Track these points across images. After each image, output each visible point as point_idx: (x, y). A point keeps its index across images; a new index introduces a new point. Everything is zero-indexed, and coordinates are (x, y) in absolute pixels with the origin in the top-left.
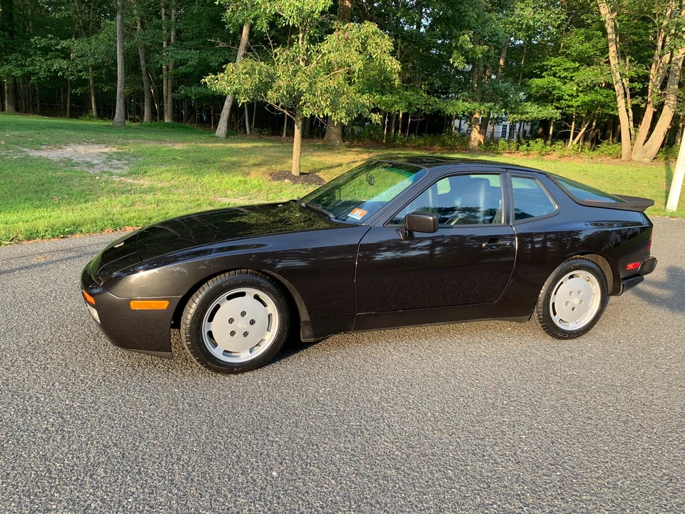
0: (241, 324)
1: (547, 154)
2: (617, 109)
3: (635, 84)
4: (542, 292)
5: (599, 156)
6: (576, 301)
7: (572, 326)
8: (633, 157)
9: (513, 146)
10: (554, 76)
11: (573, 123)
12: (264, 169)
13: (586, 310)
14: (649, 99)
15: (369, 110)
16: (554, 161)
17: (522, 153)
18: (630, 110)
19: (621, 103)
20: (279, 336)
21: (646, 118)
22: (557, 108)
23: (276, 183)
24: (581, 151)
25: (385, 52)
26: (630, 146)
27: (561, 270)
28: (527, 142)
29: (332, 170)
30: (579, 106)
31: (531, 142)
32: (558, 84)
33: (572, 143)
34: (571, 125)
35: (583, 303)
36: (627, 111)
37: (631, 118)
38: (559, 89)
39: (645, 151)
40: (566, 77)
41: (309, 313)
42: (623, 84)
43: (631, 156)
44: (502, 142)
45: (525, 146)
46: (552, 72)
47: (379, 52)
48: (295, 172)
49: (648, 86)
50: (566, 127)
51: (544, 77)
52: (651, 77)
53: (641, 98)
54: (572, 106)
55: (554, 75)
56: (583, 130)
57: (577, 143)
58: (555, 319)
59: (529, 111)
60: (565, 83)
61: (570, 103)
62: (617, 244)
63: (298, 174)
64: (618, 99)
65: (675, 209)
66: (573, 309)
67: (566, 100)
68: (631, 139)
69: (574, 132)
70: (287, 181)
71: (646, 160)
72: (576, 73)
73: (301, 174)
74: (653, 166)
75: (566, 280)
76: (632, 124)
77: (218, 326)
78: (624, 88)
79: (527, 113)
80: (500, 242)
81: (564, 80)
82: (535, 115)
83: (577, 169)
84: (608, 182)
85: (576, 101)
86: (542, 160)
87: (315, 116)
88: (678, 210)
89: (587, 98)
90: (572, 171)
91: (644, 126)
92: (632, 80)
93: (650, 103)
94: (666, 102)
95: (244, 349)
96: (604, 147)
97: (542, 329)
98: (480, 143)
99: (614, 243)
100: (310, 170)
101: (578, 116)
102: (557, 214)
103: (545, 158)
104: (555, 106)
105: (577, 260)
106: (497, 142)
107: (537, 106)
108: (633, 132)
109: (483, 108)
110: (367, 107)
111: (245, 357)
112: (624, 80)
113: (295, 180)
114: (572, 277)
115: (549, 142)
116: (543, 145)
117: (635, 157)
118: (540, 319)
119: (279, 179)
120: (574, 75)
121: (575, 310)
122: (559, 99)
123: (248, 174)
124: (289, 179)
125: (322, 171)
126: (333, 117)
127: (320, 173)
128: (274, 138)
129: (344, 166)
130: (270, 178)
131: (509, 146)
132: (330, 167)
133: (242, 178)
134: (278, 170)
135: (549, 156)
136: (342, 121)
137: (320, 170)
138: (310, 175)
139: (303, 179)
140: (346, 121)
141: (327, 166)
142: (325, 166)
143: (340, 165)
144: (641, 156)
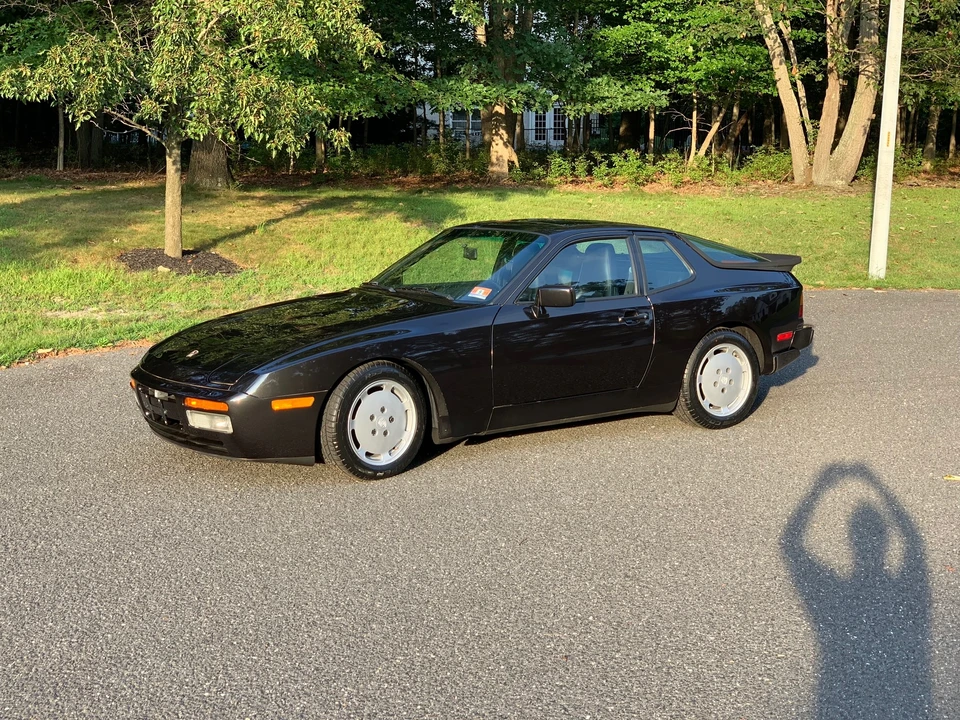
0: (382, 422)
1: (649, 180)
2: (775, 83)
3: (803, 33)
4: (686, 371)
5: (751, 179)
6: (724, 380)
7: (725, 412)
8: (814, 178)
9: (581, 165)
10: (648, 21)
11: (695, 113)
12: (100, 248)
13: (737, 391)
14: (830, 65)
15: (327, 125)
16: (667, 196)
17: (600, 182)
18: (799, 83)
19: (781, 71)
20: (417, 435)
21: (830, 99)
22: (659, 86)
23: (145, 274)
24: (716, 169)
25: (348, 16)
26: (806, 155)
27: (705, 344)
28: (606, 158)
29: (238, 240)
30: (701, 81)
31: (615, 158)
32: (656, 37)
33: (697, 155)
34: (691, 118)
35: (733, 383)
36: (794, 85)
37: (804, 100)
38: (659, 46)
39: (836, 166)
40: (670, 22)
41: (448, 407)
42: (780, 33)
43: (810, 176)
44: (557, 160)
45: (603, 167)
46: (642, 11)
47: (339, 15)
48: (172, 250)
49: (825, 39)
50: (680, 122)
51: (629, 23)
52: (829, 22)
53: (814, 62)
54: (687, 81)
55: (647, 17)
56: (715, 127)
57: (707, 154)
58: (705, 404)
59: (606, 94)
60: (669, 34)
61: (684, 75)
62: (765, 317)
63: (178, 254)
64: (776, 63)
65: (882, 274)
66: (723, 391)
67: (674, 69)
68: (807, 142)
69: (697, 130)
70: (161, 268)
71: (840, 183)
72: (689, 13)
73: (185, 253)
74: (853, 196)
75: (711, 356)
76: (805, 112)
77: (359, 424)
78: (783, 41)
79: (603, 99)
80: (637, 315)
81: (666, 28)
82: (620, 104)
83: (713, 209)
84: (769, 233)
85: (695, 71)
86: (643, 195)
87: (216, 137)
88: (887, 274)
89: (716, 65)
90: (703, 216)
91: (828, 115)
92: (796, 24)
93: (831, 71)
94: (861, 67)
95: (383, 451)
96: (759, 159)
97: (690, 417)
98: (511, 165)
99: (761, 315)
100: (195, 245)
101: (702, 99)
102: (693, 279)
103: (646, 189)
104: (654, 80)
105: (721, 332)
106: (544, 162)
107: (619, 84)
108: (809, 127)
109: (514, 94)
110: (324, 119)
111: (384, 460)
112: (781, 24)
113: (171, 263)
114: (717, 352)
115: (650, 156)
116: (639, 162)
117: (819, 178)
118: (687, 404)
119: (144, 266)
120: (685, 16)
121: (726, 391)
122: (663, 66)
123: (75, 261)
124: (166, 266)
125: (221, 244)
126: (268, 142)
127: (218, 250)
128: (36, 173)
129: (259, 232)
130: (122, 265)
131: (573, 169)
132: (233, 236)
133: (69, 271)
134: (130, 248)
135: (654, 184)
136: (288, 150)
137: (215, 242)
138: (201, 254)
139: (192, 262)
140: (296, 149)
141: (224, 234)
142: (221, 234)
143: (250, 230)
144: (828, 176)
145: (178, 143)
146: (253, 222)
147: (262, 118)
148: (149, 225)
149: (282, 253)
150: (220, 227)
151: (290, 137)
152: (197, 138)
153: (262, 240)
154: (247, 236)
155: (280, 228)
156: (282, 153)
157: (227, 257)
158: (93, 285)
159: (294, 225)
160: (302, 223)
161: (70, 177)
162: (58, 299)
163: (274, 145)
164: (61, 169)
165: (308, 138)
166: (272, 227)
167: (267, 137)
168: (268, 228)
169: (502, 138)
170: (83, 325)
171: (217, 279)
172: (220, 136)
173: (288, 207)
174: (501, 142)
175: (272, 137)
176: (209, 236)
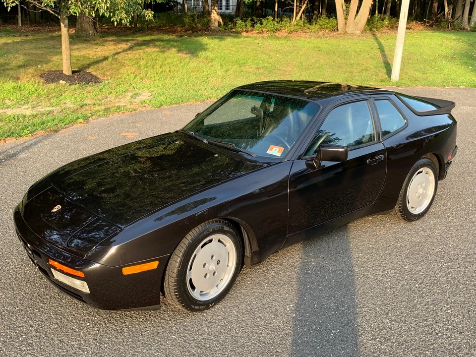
1: (278, 30)
5: (319, 29)
6: (421, 191)
7: (419, 211)
8: (347, 30)
9: (249, 24)
12: (31, 70)
15: (142, 8)
17: (257, 31)
23: (52, 86)
26: (344, 20)
27: (413, 170)
28: (260, 21)
29: (100, 64)
31: (263, 20)
33: (296, 19)
34: (294, 2)
39: (356, 24)
43: (346, 29)
44: (239, 22)
45: (259, 25)
48: (67, 71)
50: (289, 4)
56: (304, 6)
57: (300, 19)
58: (409, 207)
63: (70, 73)
65: (397, 79)
66: (419, 197)
68: (344, 14)
69: (296, 8)
70: (61, 82)
71: (358, 32)
73: (74, 72)
74: (364, 38)
80: (377, 157)
83: (311, 45)
88: (400, 79)
96: (322, 21)
97: (401, 217)
98: (220, 24)
100: (79, 67)
102: (406, 126)
103: (276, 34)
108: (345, 7)
110: (140, 4)
113: (67, 78)
114: (419, 173)
115: (277, 19)
116: (273, 22)
117: (349, 30)
119: (53, 81)
123: (18, 79)
124: (64, 80)
125: (91, 67)
126: (112, 17)
127: (90, 70)
128: (9, 28)
129: (110, 59)
130: (42, 80)
131: (246, 26)
132: (97, 62)
133: (14, 84)
134: (46, 70)
135: (279, 32)
136: (123, 22)
137: (89, 66)
138: (82, 73)
139: (77, 78)
140: (127, 21)
141: (93, 61)
142: (92, 61)
143: (106, 58)
144: (353, 29)
145: (67, 17)
146: (107, 54)
147: (108, 5)
148: (56, 57)
149: (121, 71)
150: (91, 57)
151: (124, 15)
152: (75, 15)
153: (111, 64)
154: (104, 62)
155: (120, 57)
156: (120, 23)
157: (94, 74)
158: (26, 92)
159: (126, 55)
160: (131, 54)
161: (24, 30)
162: (7, 101)
163: (115, 19)
164: (21, 25)
165: (133, 15)
166: (116, 57)
167: (112, 14)
168: (114, 57)
169: (216, 11)
170: (18, 119)
171: (90, 87)
172: (87, 14)
173: (124, 46)
174: (215, 13)
175: (114, 15)
176: (86, 62)
